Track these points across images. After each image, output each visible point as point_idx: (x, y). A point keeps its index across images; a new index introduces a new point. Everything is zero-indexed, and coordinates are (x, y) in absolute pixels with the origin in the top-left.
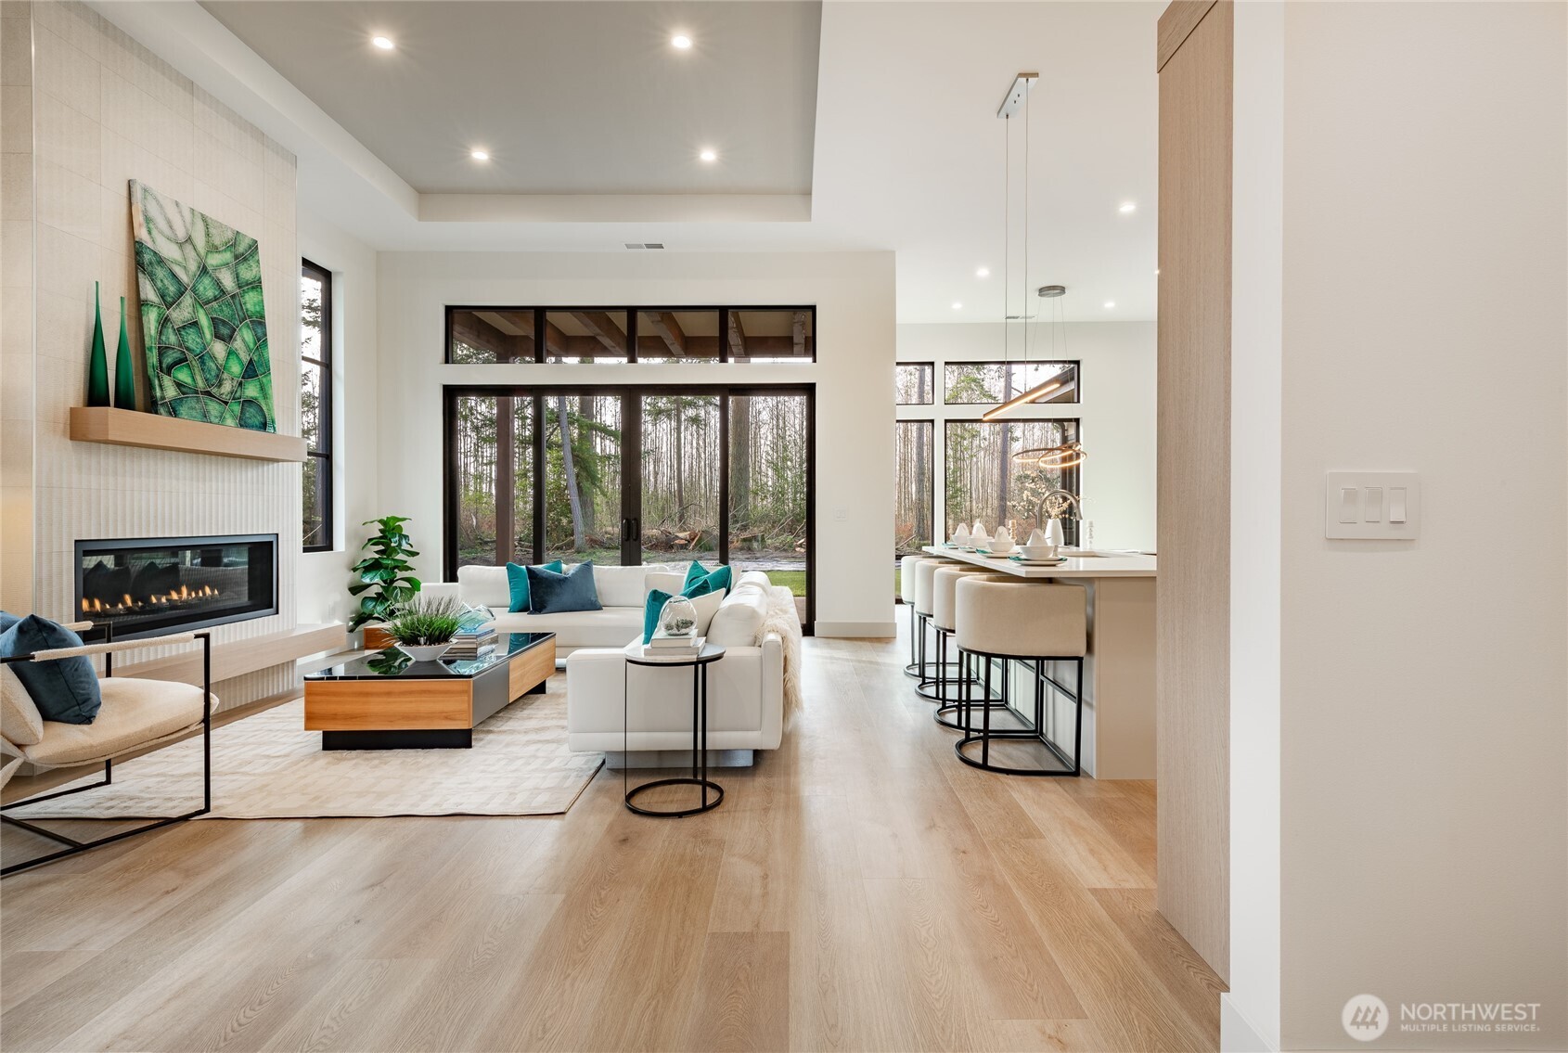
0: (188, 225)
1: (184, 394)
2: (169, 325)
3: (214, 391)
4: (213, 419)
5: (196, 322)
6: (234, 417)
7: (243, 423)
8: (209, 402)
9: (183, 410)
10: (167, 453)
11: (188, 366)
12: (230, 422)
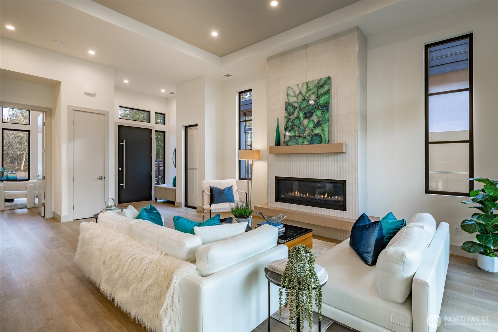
0: (301, 89)
1: (291, 138)
2: (290, 121)
3: (302, 135)
4: (300, 144)
5: (299, 116)
6: (308, 141)
7: (311, 143)
8: (299, 139)
9: (290, 143)
10: (298, 155)
11: (294, 130)
12: (306, 143)
